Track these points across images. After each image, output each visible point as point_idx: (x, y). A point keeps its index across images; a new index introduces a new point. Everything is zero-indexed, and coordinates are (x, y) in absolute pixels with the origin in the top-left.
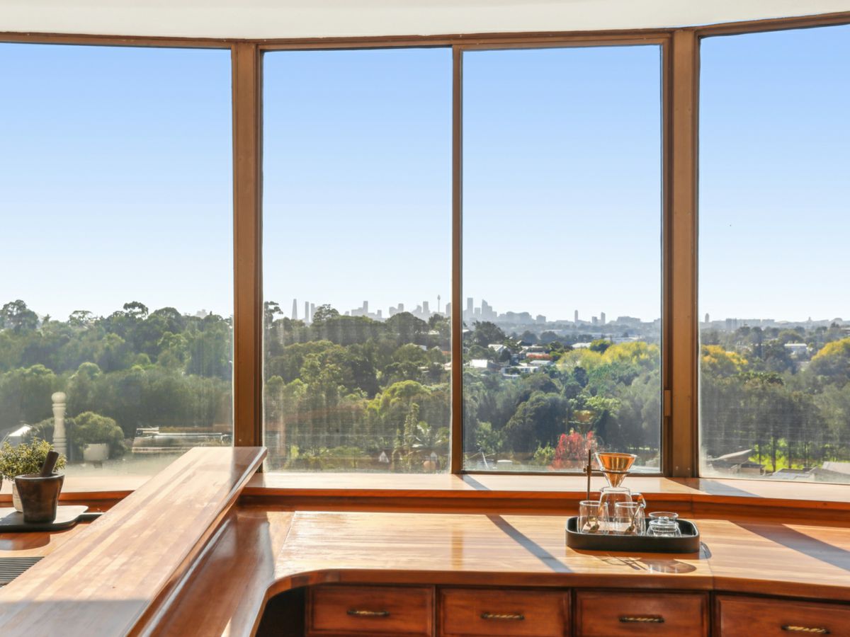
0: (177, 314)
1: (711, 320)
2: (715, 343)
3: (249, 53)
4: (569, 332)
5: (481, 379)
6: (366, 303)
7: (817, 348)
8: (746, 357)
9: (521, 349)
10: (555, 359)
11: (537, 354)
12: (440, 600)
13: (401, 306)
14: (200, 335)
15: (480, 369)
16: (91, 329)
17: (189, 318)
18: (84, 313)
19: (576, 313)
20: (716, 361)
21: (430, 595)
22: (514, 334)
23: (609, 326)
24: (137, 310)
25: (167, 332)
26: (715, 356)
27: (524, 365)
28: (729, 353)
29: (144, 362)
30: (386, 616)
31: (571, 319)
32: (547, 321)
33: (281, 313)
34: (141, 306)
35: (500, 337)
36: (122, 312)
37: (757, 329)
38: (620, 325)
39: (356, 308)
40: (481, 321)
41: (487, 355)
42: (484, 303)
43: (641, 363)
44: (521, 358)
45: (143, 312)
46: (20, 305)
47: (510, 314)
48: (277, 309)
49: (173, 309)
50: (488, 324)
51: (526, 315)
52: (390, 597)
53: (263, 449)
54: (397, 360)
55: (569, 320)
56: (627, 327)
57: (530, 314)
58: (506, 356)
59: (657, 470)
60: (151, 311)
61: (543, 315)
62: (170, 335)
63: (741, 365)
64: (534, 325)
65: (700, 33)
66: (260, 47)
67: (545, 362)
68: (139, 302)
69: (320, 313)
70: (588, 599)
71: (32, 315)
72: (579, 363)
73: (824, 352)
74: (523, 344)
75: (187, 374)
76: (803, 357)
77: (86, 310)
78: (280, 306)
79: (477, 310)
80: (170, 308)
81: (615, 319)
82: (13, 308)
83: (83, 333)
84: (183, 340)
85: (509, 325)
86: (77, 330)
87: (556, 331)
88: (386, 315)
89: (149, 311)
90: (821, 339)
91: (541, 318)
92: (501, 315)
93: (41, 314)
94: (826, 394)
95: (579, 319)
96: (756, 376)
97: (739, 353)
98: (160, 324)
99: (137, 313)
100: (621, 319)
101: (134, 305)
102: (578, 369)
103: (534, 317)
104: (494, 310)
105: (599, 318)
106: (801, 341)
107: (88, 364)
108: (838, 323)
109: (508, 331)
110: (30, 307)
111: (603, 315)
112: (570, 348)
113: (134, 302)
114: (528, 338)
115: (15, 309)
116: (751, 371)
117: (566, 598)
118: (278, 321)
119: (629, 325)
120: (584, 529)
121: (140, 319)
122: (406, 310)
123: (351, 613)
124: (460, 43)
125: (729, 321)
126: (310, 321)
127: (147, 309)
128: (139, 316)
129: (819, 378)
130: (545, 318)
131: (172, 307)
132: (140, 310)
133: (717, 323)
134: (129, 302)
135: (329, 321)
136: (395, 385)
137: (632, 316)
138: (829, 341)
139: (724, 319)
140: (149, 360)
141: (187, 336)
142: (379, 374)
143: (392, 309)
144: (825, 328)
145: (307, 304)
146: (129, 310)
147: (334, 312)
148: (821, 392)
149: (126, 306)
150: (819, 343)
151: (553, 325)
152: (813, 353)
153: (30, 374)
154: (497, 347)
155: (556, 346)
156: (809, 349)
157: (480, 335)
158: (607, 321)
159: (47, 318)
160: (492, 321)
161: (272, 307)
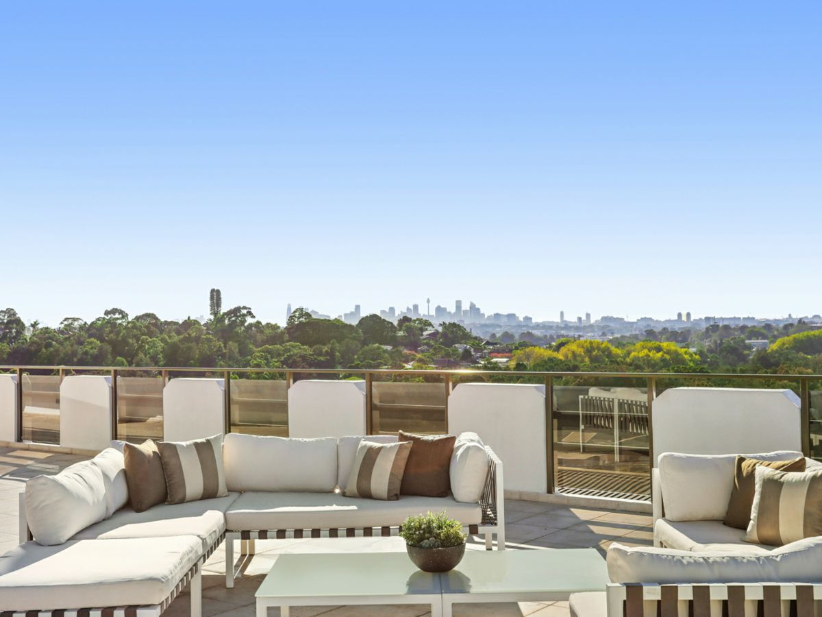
0: (156, 319)
8: (697, 358)
9: (485, 348)
10: (513, 357)
11: (500, 352)
14: (176, 338)
17: (168, 323)
18: (74, 320)
19: (562, 313)
20: (668, 357)
23: (591, 326)
24: (117, 316)
25: (144, 337)
31: (557, 320)
32: (534, 321)
33: (253, 317)
34: (121, 312)
36: (104, 318)
37: (726, 327)
38: (602, 325)
41: (448, 354)
42: (473, 306)
44: (484, 357)
45: (123, 317)
46: (10, 312)
47: (497, 316)
48: (250, 313)
49: (153, 314)
50: (454, 326)
51: (513, 316)
55: (555, 321)
56: (609, 326)
57: (517, 315)
61: (530, 316)
62: (147, 339)
63: (694, 361)
64: (518, 325)
68: (119, 308)
69: (293, 316)
71: (20, 322)
74: (488, 344)
77: (76, 317)
78: (252, 311)
79: (465, 312)
80: (150, 314)
81: (599, 318)
82: (4, 316)
84: (159, 344)
85: (495, 326)
89: (129, 317)
91: (527, 319)
92: (488, 317)
95: (565, 319)
97: (697, 349)
98: (139, 329)
99: (117, 319)
100: (604, 319)
101: (114, 311)
103: (521, 318)
104: (482, 312)
105: (584, 318)
106: (765, 337)
110: (19, 315)
111: (588, 316)
113: (114, 309)
115: (6, 317)
118: (251, 325)
119: (612, 325)
121: (120, 324)
126: (284, 324)
127: (127, 315)
128: (119, 321)
130: (531, 319)
131: (151, 313)
132: (121, 316)
134: (109, 309)
137: (615, 316)
140: (126, 363)
141: (163, 340)
146: (109, 316)
149: (107, 313)
150: (775, 338)
151: (538, 326)
154: (461, 347)
155: (521, 345)
156: (769, 344)
157: (446, 336)
158: (592, 321)
159: (34, 325)
161: (244, 311)
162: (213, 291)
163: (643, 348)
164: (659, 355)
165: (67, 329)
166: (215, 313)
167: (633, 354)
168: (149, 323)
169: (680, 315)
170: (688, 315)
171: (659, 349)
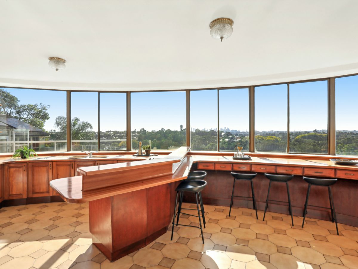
2: (275, 136)
3: (188, 91)
4: (245, 134)
5: (227, 143)
7: (296, 137)
8: (281, 139)
10: (242, 139)
11: (238, 138)
12: (215, 165)
13: (212, 129)
14: (174, 134)
15: (227, 141)
16: (155, 133)
17: (172, 131)
18: (154, 130)
20: (274, 139)
21: (214, 164)
22: (234, 134)
24: (163, 130)
25: (168, 134)
26: (274, 138)
27: (236, 140)
28: (277, 138)
29: (164, 139)
30: (208, 167)
34: (164, 129)
35: (231, 135)
37: (283, 133)
40: (227, 131)
41: (228, 138)
42: (228, 128)
43: (259, 140)
44: (235, 139)
46: (143, 129)
47: (233, 130)
50: (228, 132)
51: (236, 130)
52: (208, 164)
53: (191, 147)
54: (211, 139)
58: (232, 138)
59: (248, 151)
60: (166, 130)
63: (280, 140)
64: (238, 132)
65: (254, 86)
66: (190, 90)
67: (240, 140)
69: (197, 130)
70: (234, 165)
71: (145, 131)
72: (246, 140)
73: (297, 138)
74: (236, 136)
75: (172, 141)
76: (293, 138)
79: (227, 129)
83: (154, 134)
84: (171, 135)
85: (232, 132)
86: (153, 133)
87: (242, 133)
88: (209, 131)
90: (297, 135)
91: (239, 131)
92: (231, 130)
93: (147, 131)
94: (297, 146)
96: (283, 142)
97: (279, 138)
101: (163, 129)
102: (246, 141)
103: (238, 131)
106: (292, 135)
107: (155, 139)
108: (300, 132)
109: (233, 134)
110: (145, 129)
112: (245, 137)
114: (237, 135)
116: (282, 141)
117: (231, 165)
120: (235, 157)
122: (213, 129)
123: (203, 166)
124: (219, 89)
125: (277, 131)
126: (194, 132)
129: (296, 143)
133: (275, 132)
134: (162, 128)
135: (198, 132)
136: (210, 144)
138: (298, 135)
139: (276, 131)
141: (172, 135)
142: (207, 142)
143: (210, 129)
144: (297, 133)
145: (194, 128)
147: (199, 130)
148: (296, 146)
149: (161, 129)
150: (296, 136)
151: (241, 132)
152: (295, 138)
153: (145, 141)
154: (230, 137)
155: (242, 136)
156: (294, 137)
157: (227, 134)
159: (148, 131)
160: (229, 131)
162: (181, 125)
163: (269, 137)
164: (273, 139)
165: (152, 132)
166: (181, 129)
167: (267, 139)
168: (169, 131)
169: (271, 130)
170: (273, 130)
171: (273, 138)
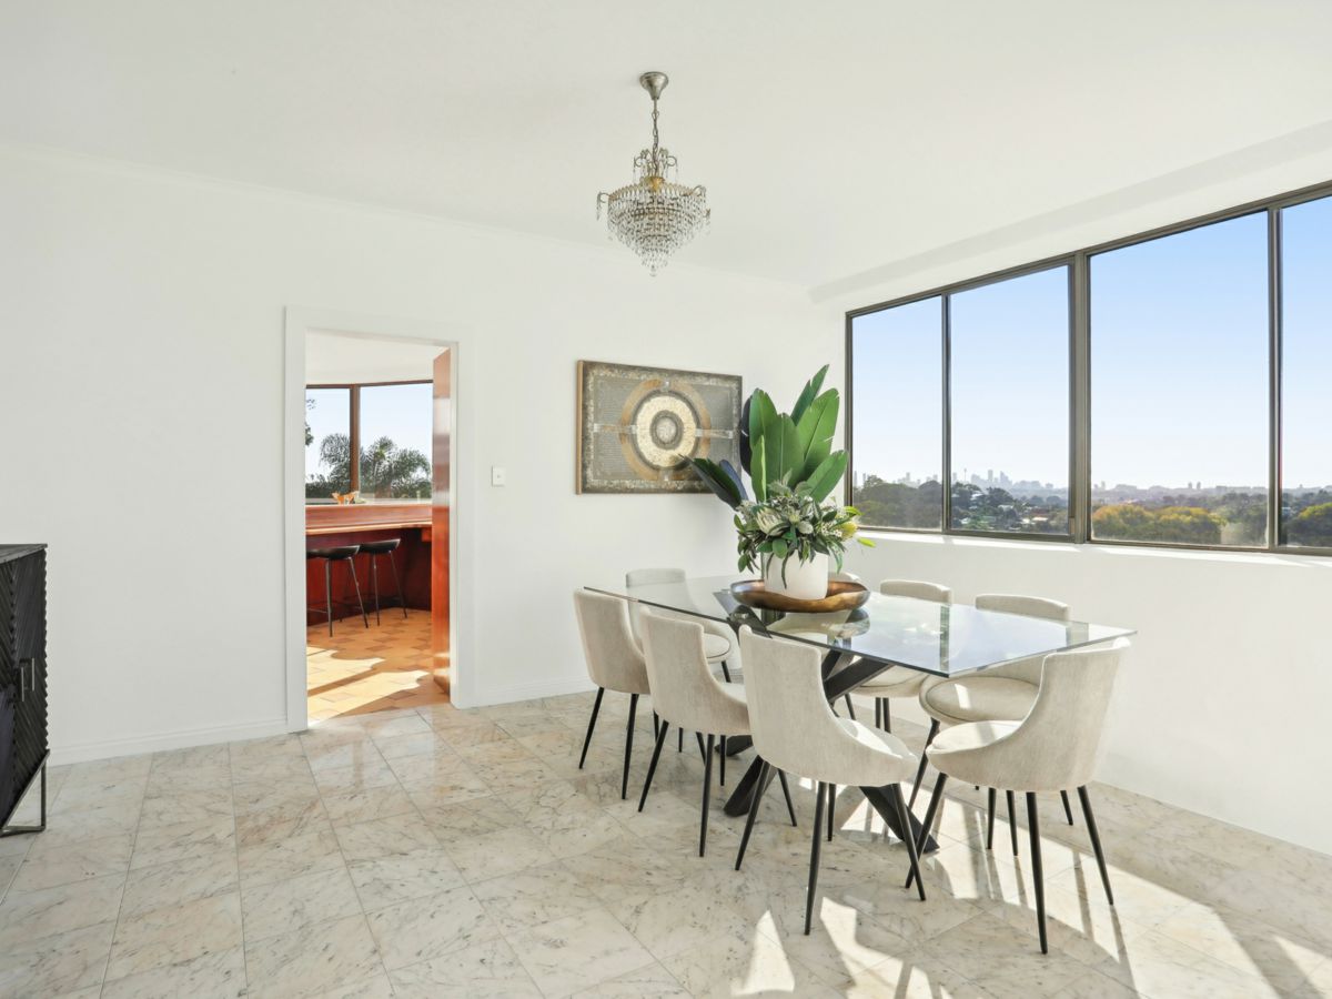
1: (1202, 487)
2: (1202, 505)
6: (908, 474)
7: (1298, 511)
9: (1025, 508)
10: (1053, 517)
15: (990, 523)
20: (1194, 520)
22: (1023, 498)
23: (1108, 492)
26: (1197, 516)
28: (1211, 514)
32: (1055, 487)
35: (1009, 499)
38: (1118, 491)
39: (901, 477)
40: (993, 487)
41: (995, 513)
42: (1002, 474)
44: (1023, 516)
47: (1023, 482)
50: (1000, 490)
51: (1036, 483)
56: (1123, 493)
57: (1039, 482)
58: (1011, 514)
61: (1050, 483)
64: (1043, 490)
67: (1044, 520)
73: (1304, 514)
74: (1029, 505)
79: (995, 480)
81: (1114, 486)
85: (1019, 491)
87: (1060, 496)
88: (922, 482)
90: (1306, 503)
91: (1049, 485)
100: (1119, 486)
103: (1043, 485)
104: (1009, 479)
105: (1100, 486)
109: (1017, 496)
111: (1103, 484)
114: (1034, 501)
119: (1126, 490)
133: (1207, 491)
135: (875, 487)
137: (1129, 484)
138: (1314, 505)
139: (1214, 486)
143: (928, 478)
144: (1313, 494)
147: (880, 480)
150: (1303, 507)
152: (1293, 516)
154: (1005, 507)
155: (1057, 507)
156: (1293, 512)
157: (991, 499)
158: (1107, 488)
160: (1005, 488)
163: (1175, 512)
164: (1189, 518)
167: (1162, 518)
169: (1190, 485)
171: (1188, 514)
